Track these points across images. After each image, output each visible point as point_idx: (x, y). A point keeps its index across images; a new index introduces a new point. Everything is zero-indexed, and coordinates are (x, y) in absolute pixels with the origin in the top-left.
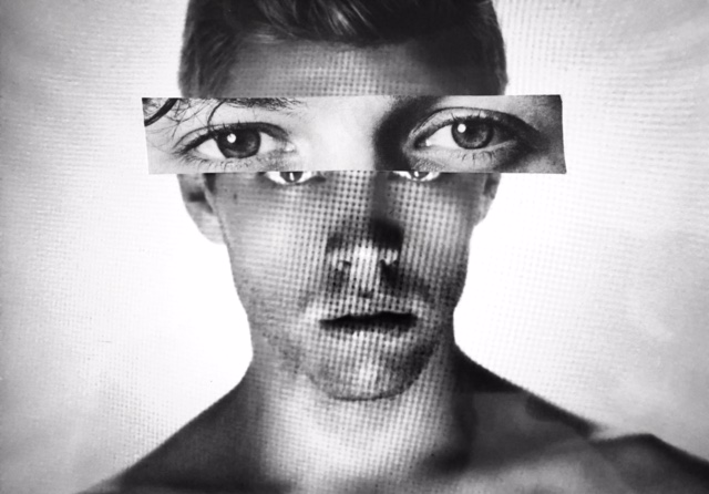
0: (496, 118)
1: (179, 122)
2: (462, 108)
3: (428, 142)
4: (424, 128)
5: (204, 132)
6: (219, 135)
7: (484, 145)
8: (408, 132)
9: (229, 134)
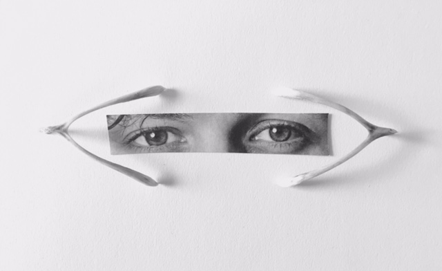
0: (293, 125)
1: (125, 127)
2: (275, 120)
3: (257, 138)
4: (254, 130)
5: (138, 132)
6: (146, 134)
7: (286, 139)
8: (246, 132)
9: (151, 133)
